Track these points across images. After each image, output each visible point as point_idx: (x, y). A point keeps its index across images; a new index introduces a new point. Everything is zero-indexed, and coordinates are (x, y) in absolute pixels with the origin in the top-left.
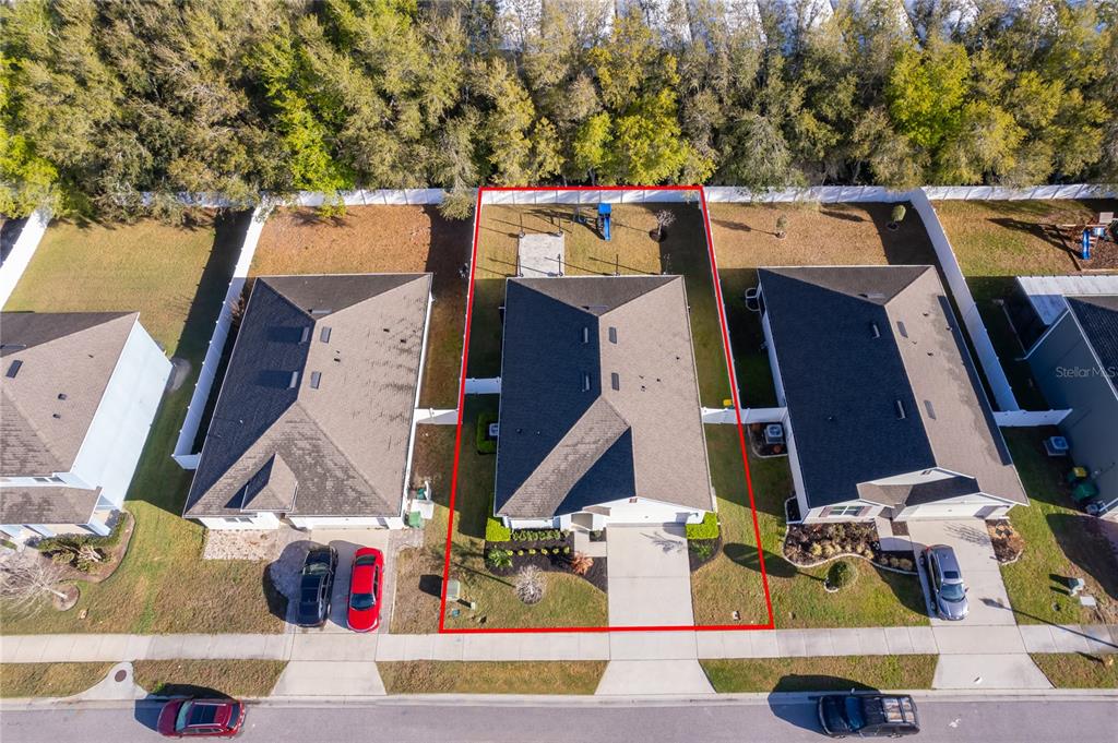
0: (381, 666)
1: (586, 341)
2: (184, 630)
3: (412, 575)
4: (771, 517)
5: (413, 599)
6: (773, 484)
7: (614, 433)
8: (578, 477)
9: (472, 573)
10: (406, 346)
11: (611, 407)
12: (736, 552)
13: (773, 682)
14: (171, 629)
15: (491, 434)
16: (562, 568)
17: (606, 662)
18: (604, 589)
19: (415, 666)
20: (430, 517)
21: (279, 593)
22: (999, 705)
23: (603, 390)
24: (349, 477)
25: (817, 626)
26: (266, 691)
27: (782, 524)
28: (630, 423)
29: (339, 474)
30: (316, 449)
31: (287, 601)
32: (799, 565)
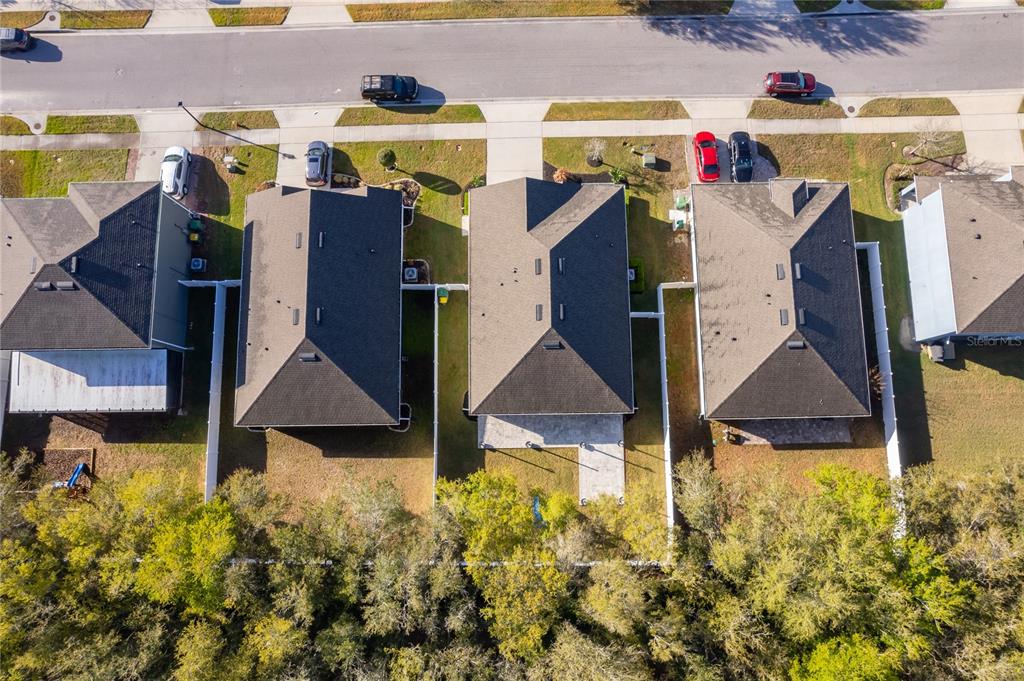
0: (687, 116)
1: (561, 306)
2: (822, 136)
3: (677, 171)
4: (424, 214)
5: (674, 156)
6: (418, 238)
7: (539, 229)
8: (566, 205)
9: (636, 174)
10: (715, 329)
11: (542, 243)
12: (452, 188)
13: (441, 110)
14: (832, 136)
15: (633, 271)
16: (574, 176)
17: (545, 120)
18: (545, 163)
19: (665, 117)
20: (671, 212)
21: (767, 158)
22: (309, 101)
23: (549, 254)
24: (735, 205)
25: (407, 142)
26: (756, 103)
27: (418, 208)
28: (528, 234)
29: (743, 207)
30: (765, 221)
31: (759, 153)
32: (411, 180)
